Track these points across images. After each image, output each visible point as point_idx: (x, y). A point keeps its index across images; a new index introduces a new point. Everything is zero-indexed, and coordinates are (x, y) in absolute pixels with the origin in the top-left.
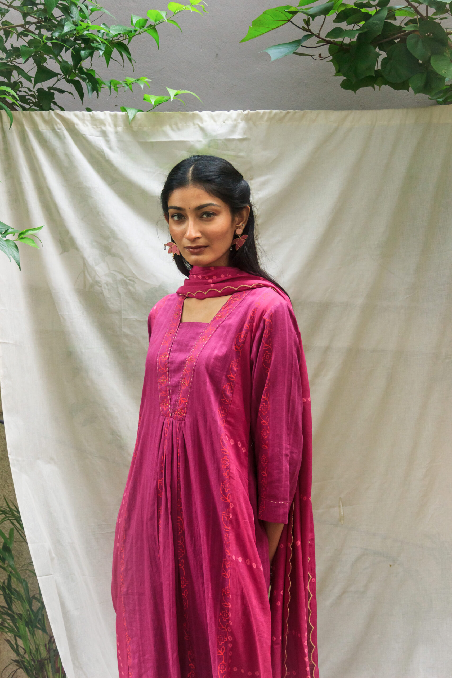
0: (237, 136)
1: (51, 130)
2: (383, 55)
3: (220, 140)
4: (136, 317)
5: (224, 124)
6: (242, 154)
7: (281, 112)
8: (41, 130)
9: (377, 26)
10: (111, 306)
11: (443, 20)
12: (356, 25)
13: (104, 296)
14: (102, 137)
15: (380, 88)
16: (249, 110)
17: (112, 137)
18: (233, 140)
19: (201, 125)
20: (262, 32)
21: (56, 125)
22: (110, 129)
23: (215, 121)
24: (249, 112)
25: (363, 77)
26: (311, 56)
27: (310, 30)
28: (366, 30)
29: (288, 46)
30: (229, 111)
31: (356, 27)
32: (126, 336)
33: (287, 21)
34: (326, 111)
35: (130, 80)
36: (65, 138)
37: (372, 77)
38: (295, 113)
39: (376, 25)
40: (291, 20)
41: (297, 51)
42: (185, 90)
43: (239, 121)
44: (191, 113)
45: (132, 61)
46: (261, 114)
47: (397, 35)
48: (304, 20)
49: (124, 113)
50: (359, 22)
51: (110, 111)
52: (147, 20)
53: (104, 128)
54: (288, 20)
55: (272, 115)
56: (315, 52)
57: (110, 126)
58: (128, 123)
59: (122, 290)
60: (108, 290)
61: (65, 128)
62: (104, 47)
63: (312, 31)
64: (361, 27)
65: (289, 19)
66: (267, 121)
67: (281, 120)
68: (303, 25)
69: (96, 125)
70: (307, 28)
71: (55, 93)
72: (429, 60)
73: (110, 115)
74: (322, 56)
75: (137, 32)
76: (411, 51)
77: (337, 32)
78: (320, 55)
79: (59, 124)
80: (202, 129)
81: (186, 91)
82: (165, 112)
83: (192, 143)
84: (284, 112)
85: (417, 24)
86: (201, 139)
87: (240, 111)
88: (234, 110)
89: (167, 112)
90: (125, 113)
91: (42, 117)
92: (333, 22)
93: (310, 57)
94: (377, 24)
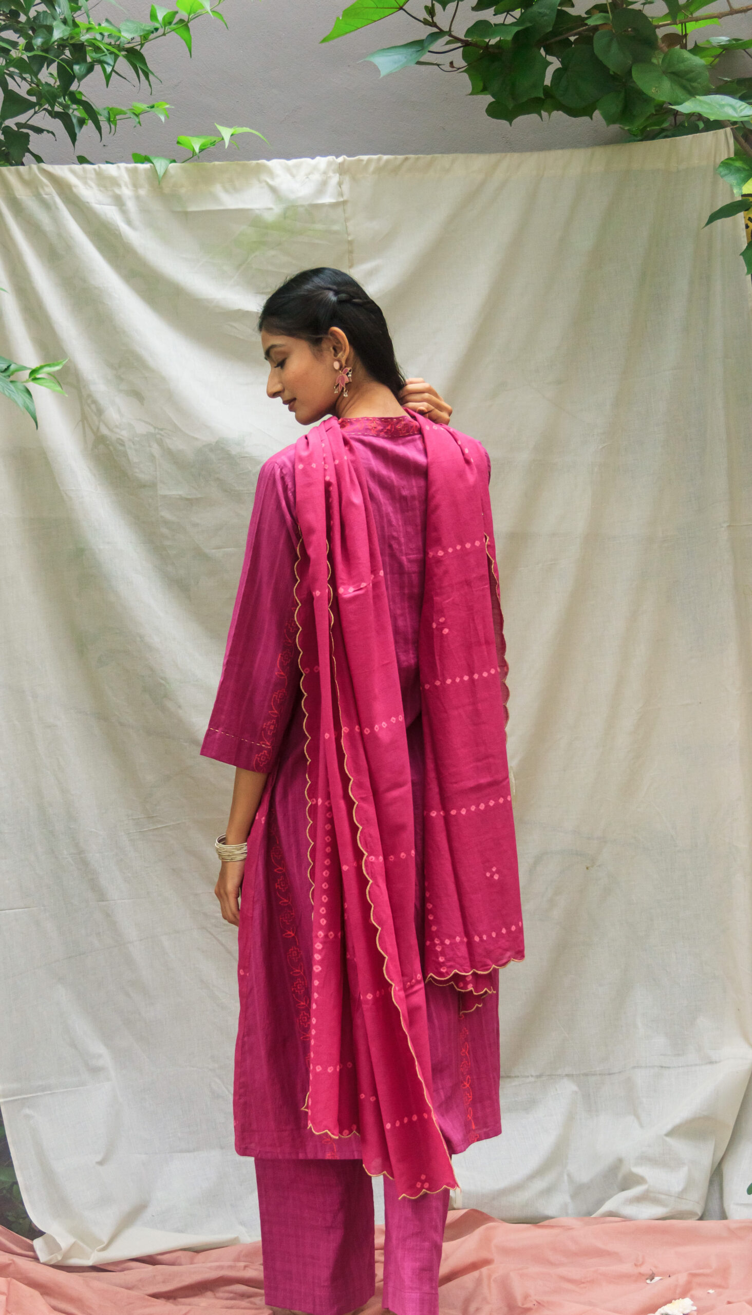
0: (327, 199)
1: (34, 196)
2: (555, 63)
3: (302, 206)
4: (180, 493)
5: (307, 180)
6: (336, 228)
7: (396, 158)
8: (18, 197)
9: (545, 18)
10: (141, 476)
11: (646, 6)
12: (508, 15)
13: (128, 460)
14: (115, 205)
15: (550, 115)
16: (345, 156)
17: (131, 205)
18: (322, 205)
19: (271, 182)
20: (355, 27)
21: (42, 188)
22: (126, 192)
23: (293, 176)
24: (345, 160)
25: (525, 99)
26: (438, 65)
27: (435, 23)
28: (529, 25)
29: (404, 51)
30: (313, 158)
31: (510, 20)
32: (166, 523)
33: (397, 9)
34: (465, 155)
35: (141, 106)
36: (57, 208)
37: (540, 99)
38: (418, 159)
39: (543, 17)
40: (404, 8)
41: (422, 60)
42: (242, 126)
43: (331, 174)
44: (254, 162)
45: (151, 77)
46: (365, 162)
47: (575, 31)
48: (426, 7)
49: (147, 166)
50: (513, 10)
51: (127, 163)
52: (177, 12)
53: (117, 191)
54: (398, 7)
55: (382, 163)
56: (444, 59)
57: (128, 188)
58: (157, 181)
59: (155, 449)
60: (136, 450)
61: (56, 191)
62: (111, 58)
63: (438, 24)
64: (518, 18)
65: (401, 5)
66: (374, 172)
67: (396, 170)
68: (424, 15)
69: (105, 187)
70: (430, 20)
71: (30, 134)
72: (630, 72)
73: (127, 169)
74: (455, 65)
75: (160, 32)
76: (601, 58)
77: (481, 27)
78: (451, 63)
79: (47, 186)
80: (273, 190)
81: (244, 128)
82: (213, 163)
83: (257, 212)
84: (401, 157)
85: (607, 12)
86: (271, 206)
87: (331, 158)
88: (322, 156)
89: (217, 163)
90: (151, 166)
91: (20, 175)
92: (471, 10)
93: (437, 67)
94: (545, 15)
